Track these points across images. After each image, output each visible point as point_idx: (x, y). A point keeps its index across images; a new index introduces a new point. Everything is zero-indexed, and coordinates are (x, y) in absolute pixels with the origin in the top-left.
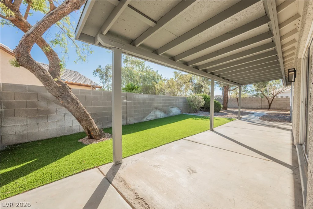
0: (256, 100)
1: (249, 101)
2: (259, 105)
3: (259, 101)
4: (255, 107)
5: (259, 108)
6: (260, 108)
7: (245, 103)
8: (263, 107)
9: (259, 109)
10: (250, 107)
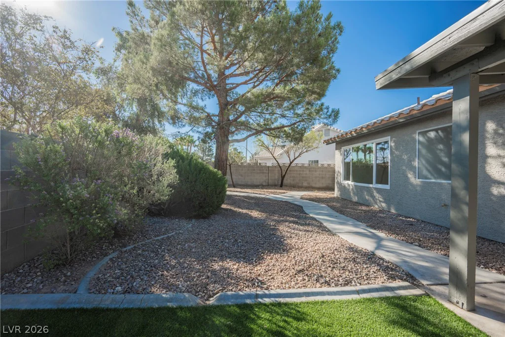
0: (260, 170)
1: (248, 170)
2: (265, 178)
3: (265, 171)
4: (259, 184)
5: (264, 184)
6: (267, 184)
7: (242, 176)
8: (271, 182)
9: (266, 186)
10: (249, 183)
